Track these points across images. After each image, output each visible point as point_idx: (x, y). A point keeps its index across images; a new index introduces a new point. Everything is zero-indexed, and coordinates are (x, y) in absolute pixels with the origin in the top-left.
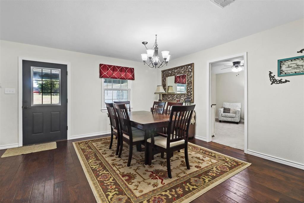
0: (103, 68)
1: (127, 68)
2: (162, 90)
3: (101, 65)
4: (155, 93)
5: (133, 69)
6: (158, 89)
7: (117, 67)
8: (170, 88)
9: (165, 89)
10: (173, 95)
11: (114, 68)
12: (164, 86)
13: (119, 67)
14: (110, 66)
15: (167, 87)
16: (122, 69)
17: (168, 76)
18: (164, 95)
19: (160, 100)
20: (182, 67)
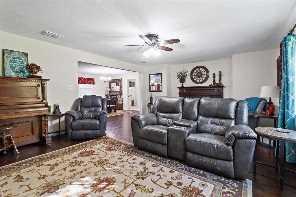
0: (80, 79)
1: (91, 79)
2: (109, 90)
3: (78, 78)
4: (105, 91)
5: (94, 79)
6: (107, 89)
7: (86, 78)
8: (113, 88)
9: (110, 89)
10: (114, 91)
11: (85, 79)
12: (110, 87)
13: (87, 78)
14: (83, 78)
15: (111, 88)
16: (88, 79)
17: (112, 83)
18: (110, 92)
19: (108, 94)
20: (118, 79)
